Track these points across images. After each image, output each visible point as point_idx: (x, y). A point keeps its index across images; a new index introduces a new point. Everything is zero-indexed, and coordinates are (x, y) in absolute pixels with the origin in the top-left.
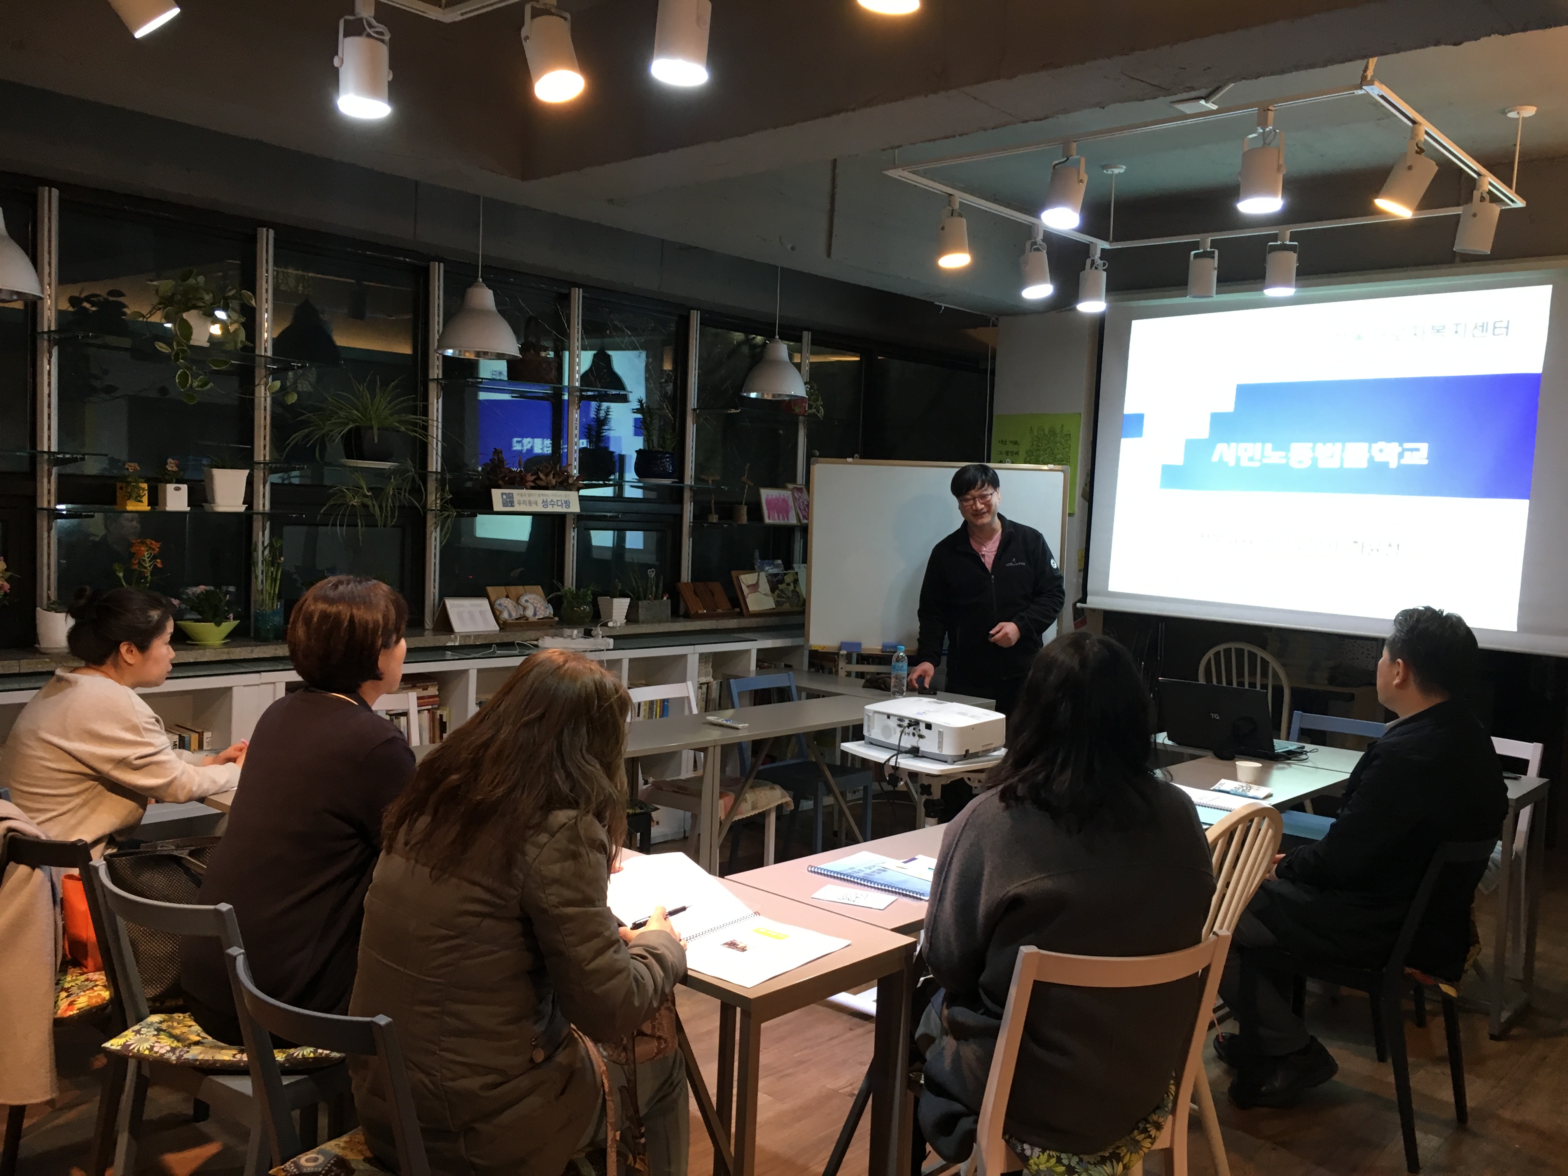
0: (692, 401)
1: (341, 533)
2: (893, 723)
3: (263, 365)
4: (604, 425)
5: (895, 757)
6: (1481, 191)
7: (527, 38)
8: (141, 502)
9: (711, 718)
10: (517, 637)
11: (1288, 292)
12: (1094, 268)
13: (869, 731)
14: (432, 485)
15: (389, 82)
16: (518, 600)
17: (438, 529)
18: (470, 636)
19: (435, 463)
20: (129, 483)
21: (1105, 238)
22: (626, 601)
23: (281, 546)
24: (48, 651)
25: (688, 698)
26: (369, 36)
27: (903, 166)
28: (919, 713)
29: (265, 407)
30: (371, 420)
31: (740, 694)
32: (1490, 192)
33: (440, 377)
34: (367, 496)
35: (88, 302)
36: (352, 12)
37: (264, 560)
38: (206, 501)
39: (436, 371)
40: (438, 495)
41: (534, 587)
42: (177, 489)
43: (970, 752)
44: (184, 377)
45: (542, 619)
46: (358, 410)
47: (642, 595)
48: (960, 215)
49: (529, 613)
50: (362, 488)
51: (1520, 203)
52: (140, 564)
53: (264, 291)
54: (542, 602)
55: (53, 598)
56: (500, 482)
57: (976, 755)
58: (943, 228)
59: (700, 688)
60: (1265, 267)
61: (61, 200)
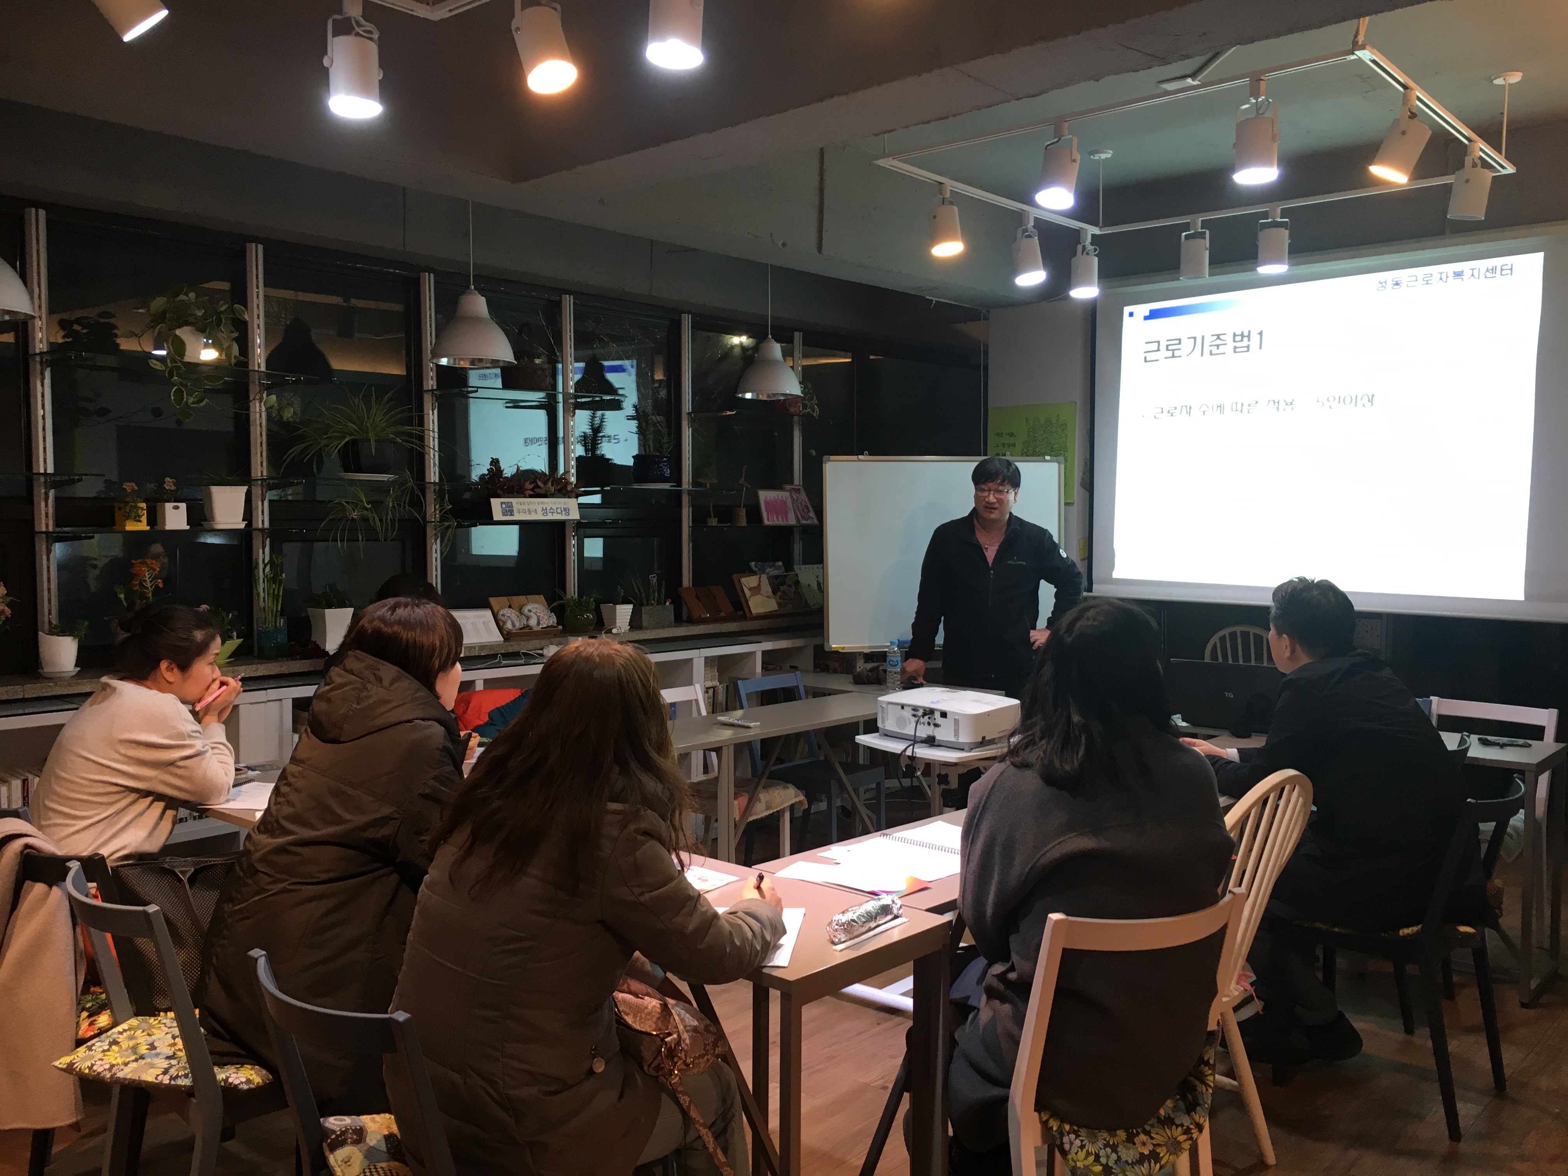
0: (687, 405)
1: (343, 546)
2: (907, 713)
3: (257, 383)
4: (600, 432)
5: (911, 747)
6: (1472, 157)
7: (518, 29)
8: (140, 521)
9: (722, 718)
10: (523, 647)
11: (1279, 269)
12: (1085, 253)
13: (883, 722)
14: (430, 497)
15: (380, 81)
16: (521, 609)
17: (438, 541)
18: (474, 647)
19: (433, 474)
20: (127, 503)
21: (1096, 224)
22: (630, 607)
23: (282, 563)
24: (52, 676)
25: (697, 701)
26: (357, 34)
27: (892, 155)
28: (932, 703)
29: (261, 424)
30: (367, 433)
31: (748, 695)
32: (1481, 158)
33: (435, 387)
34: (367, 509)
35: (79, 324)
36: (340, 11)
37: (265, 576)
38: (206, 520)
39: (431, 382)
40: (437, 507)
41: (537, 597)
42: (176, 508)
43: (987, 739)
44: (179, 393)
45: (548, 627)
46: (354, 424)
47: (645, 601)
48: (951, 203)
49: (533, 622)
50: (362, 501)
51: (1510, 170)
52: (141, 584)
53: (255, 306)
54: (546, 611)
55: (54, 622)
56: (499, 492)
57: (992, 742)
58: (935, 217)
59: (707, 692)
60: (1257, 246)
61: (48, 222)
